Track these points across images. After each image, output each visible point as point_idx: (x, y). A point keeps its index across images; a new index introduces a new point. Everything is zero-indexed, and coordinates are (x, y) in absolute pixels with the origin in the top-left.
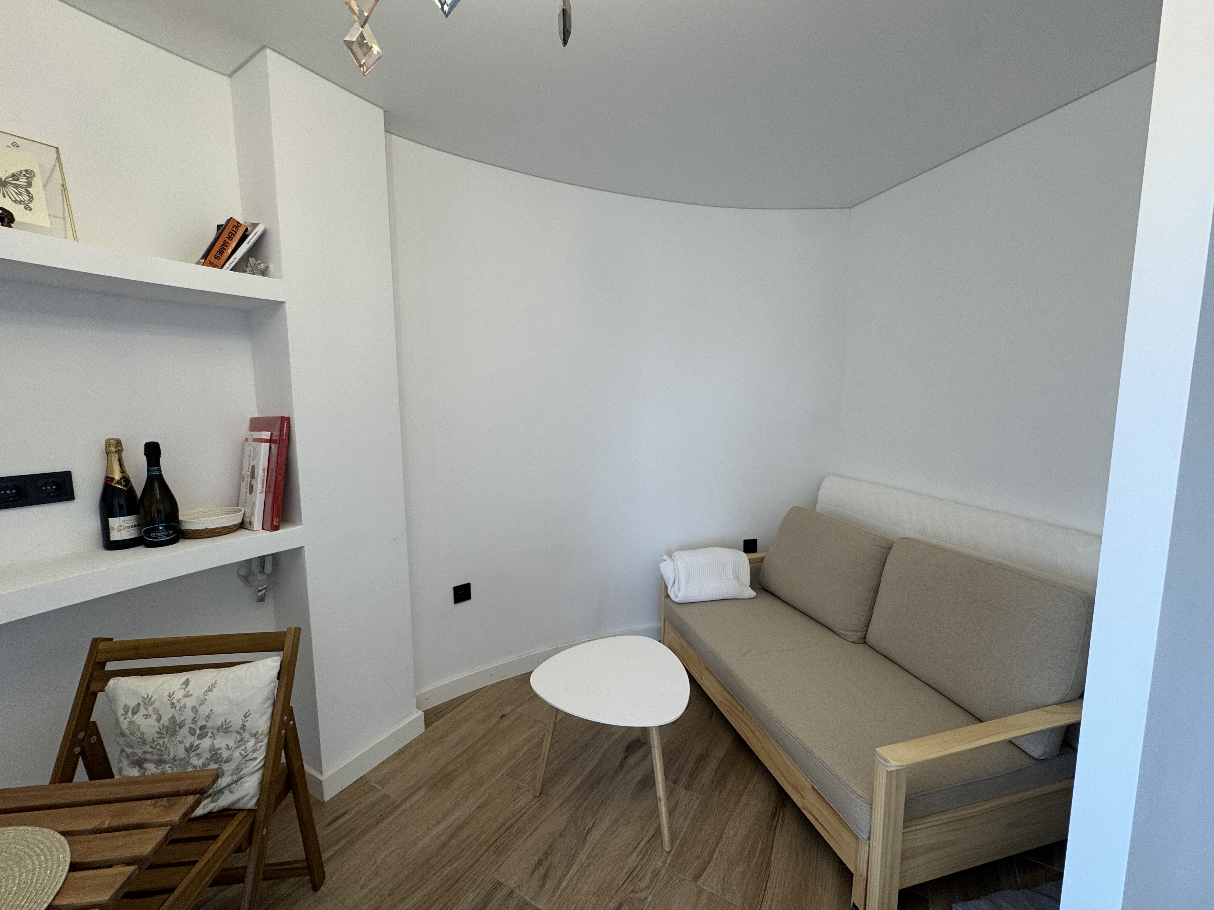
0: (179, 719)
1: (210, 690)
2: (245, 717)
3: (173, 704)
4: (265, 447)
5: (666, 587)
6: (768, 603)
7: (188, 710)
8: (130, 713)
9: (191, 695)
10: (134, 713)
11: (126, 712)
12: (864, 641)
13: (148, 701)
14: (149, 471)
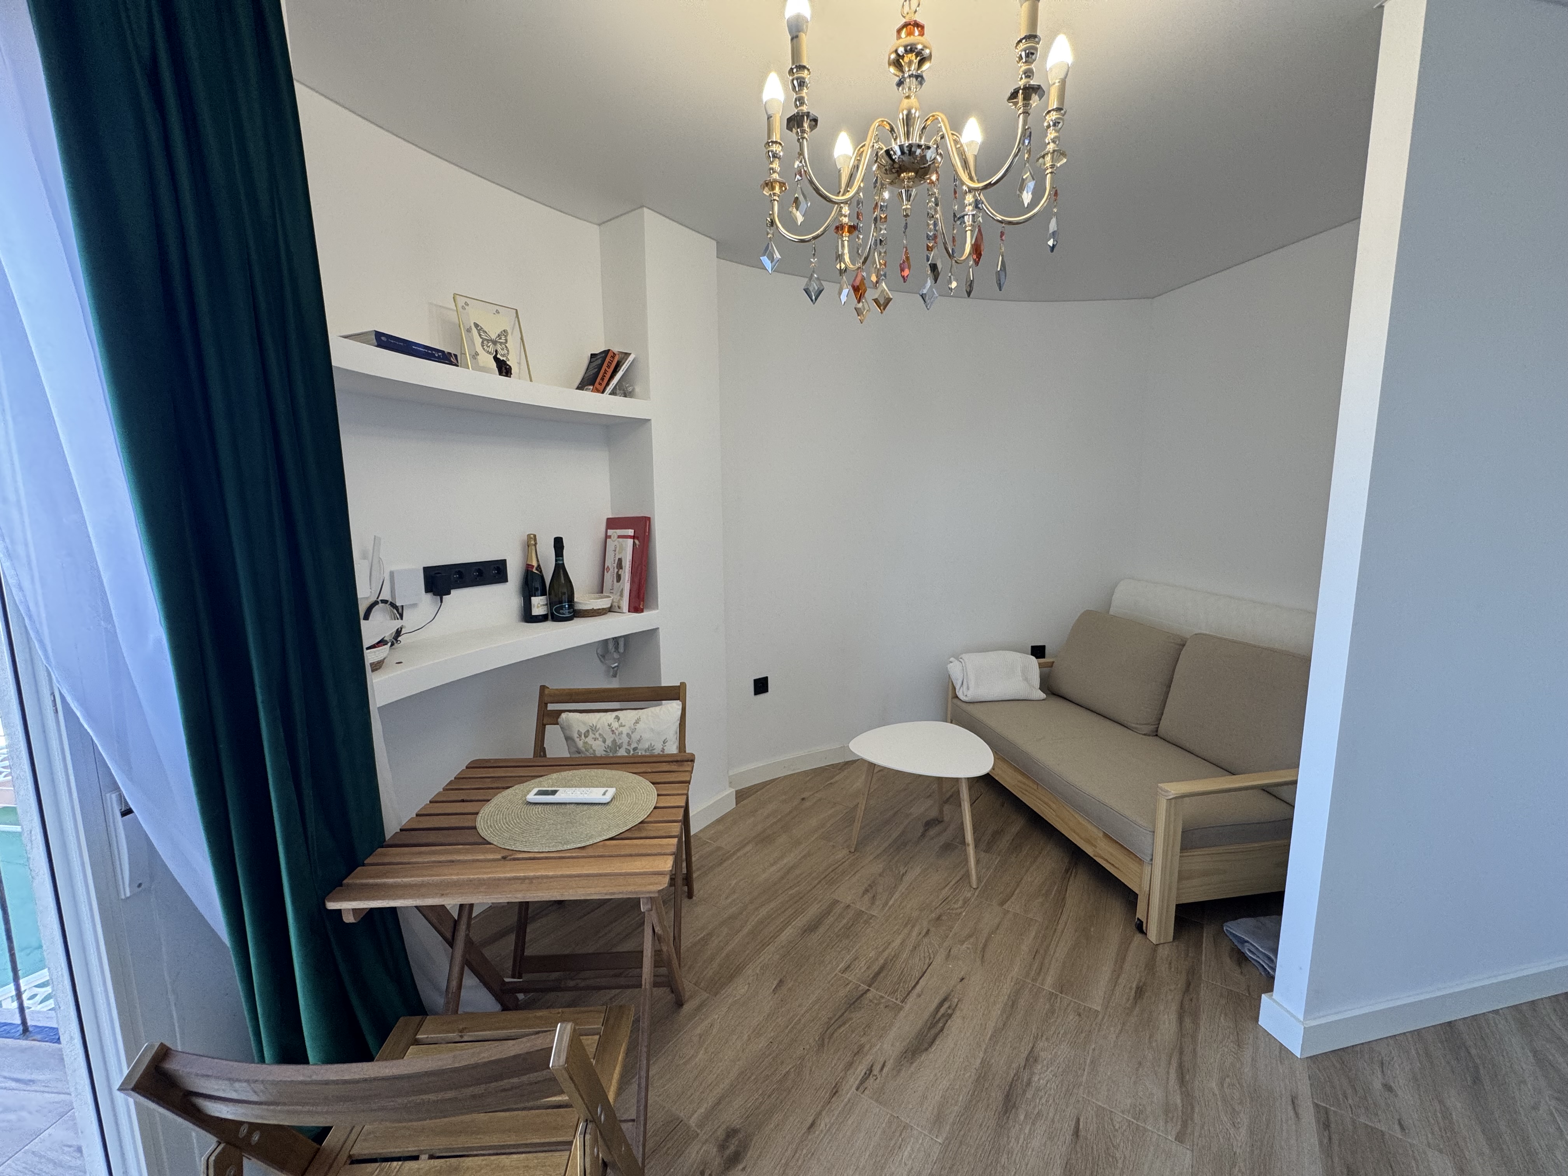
0: (619, 742)
1: (637, 722)
2: (664, 743)
3: (613, 731)
4: (631, 541)
5: (954, 688)
6: (1057, 705)
7: (624, 736)
8: (583, 736)
9: (624, 726)
10: (586, 737)
11: (580, 736)
12: (1156, 734)
13: (594, 729)
14: (556, 560)
